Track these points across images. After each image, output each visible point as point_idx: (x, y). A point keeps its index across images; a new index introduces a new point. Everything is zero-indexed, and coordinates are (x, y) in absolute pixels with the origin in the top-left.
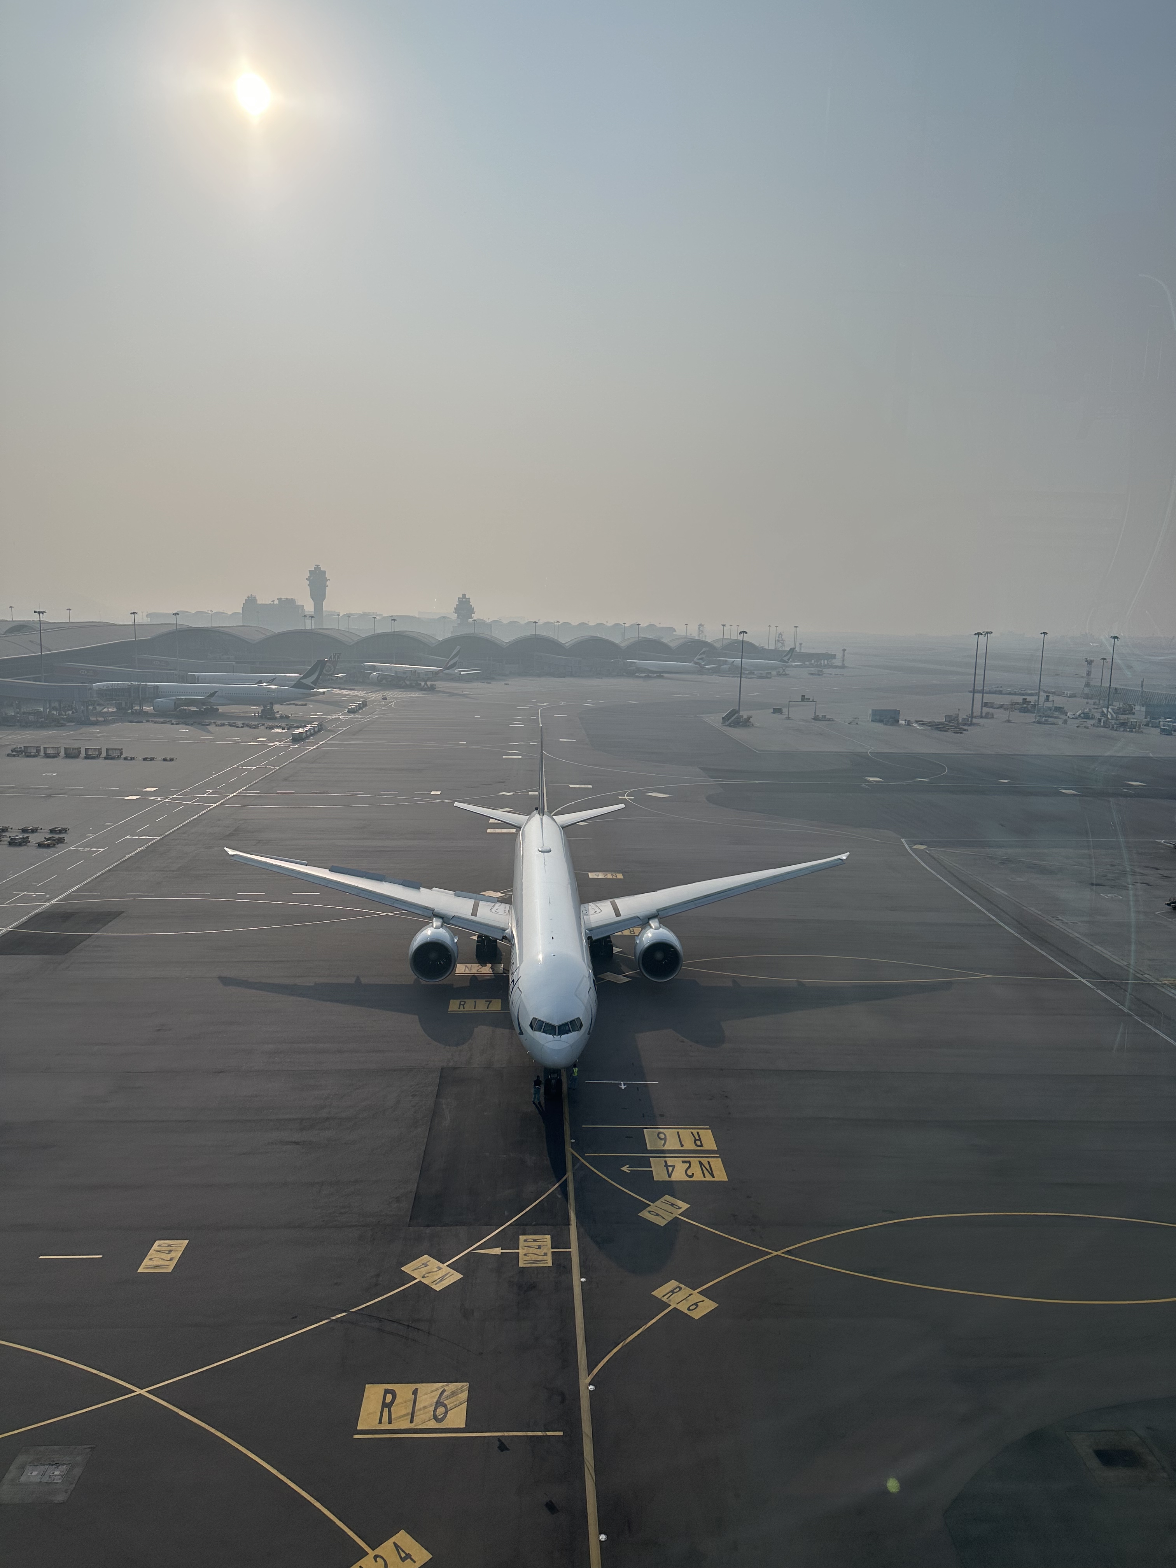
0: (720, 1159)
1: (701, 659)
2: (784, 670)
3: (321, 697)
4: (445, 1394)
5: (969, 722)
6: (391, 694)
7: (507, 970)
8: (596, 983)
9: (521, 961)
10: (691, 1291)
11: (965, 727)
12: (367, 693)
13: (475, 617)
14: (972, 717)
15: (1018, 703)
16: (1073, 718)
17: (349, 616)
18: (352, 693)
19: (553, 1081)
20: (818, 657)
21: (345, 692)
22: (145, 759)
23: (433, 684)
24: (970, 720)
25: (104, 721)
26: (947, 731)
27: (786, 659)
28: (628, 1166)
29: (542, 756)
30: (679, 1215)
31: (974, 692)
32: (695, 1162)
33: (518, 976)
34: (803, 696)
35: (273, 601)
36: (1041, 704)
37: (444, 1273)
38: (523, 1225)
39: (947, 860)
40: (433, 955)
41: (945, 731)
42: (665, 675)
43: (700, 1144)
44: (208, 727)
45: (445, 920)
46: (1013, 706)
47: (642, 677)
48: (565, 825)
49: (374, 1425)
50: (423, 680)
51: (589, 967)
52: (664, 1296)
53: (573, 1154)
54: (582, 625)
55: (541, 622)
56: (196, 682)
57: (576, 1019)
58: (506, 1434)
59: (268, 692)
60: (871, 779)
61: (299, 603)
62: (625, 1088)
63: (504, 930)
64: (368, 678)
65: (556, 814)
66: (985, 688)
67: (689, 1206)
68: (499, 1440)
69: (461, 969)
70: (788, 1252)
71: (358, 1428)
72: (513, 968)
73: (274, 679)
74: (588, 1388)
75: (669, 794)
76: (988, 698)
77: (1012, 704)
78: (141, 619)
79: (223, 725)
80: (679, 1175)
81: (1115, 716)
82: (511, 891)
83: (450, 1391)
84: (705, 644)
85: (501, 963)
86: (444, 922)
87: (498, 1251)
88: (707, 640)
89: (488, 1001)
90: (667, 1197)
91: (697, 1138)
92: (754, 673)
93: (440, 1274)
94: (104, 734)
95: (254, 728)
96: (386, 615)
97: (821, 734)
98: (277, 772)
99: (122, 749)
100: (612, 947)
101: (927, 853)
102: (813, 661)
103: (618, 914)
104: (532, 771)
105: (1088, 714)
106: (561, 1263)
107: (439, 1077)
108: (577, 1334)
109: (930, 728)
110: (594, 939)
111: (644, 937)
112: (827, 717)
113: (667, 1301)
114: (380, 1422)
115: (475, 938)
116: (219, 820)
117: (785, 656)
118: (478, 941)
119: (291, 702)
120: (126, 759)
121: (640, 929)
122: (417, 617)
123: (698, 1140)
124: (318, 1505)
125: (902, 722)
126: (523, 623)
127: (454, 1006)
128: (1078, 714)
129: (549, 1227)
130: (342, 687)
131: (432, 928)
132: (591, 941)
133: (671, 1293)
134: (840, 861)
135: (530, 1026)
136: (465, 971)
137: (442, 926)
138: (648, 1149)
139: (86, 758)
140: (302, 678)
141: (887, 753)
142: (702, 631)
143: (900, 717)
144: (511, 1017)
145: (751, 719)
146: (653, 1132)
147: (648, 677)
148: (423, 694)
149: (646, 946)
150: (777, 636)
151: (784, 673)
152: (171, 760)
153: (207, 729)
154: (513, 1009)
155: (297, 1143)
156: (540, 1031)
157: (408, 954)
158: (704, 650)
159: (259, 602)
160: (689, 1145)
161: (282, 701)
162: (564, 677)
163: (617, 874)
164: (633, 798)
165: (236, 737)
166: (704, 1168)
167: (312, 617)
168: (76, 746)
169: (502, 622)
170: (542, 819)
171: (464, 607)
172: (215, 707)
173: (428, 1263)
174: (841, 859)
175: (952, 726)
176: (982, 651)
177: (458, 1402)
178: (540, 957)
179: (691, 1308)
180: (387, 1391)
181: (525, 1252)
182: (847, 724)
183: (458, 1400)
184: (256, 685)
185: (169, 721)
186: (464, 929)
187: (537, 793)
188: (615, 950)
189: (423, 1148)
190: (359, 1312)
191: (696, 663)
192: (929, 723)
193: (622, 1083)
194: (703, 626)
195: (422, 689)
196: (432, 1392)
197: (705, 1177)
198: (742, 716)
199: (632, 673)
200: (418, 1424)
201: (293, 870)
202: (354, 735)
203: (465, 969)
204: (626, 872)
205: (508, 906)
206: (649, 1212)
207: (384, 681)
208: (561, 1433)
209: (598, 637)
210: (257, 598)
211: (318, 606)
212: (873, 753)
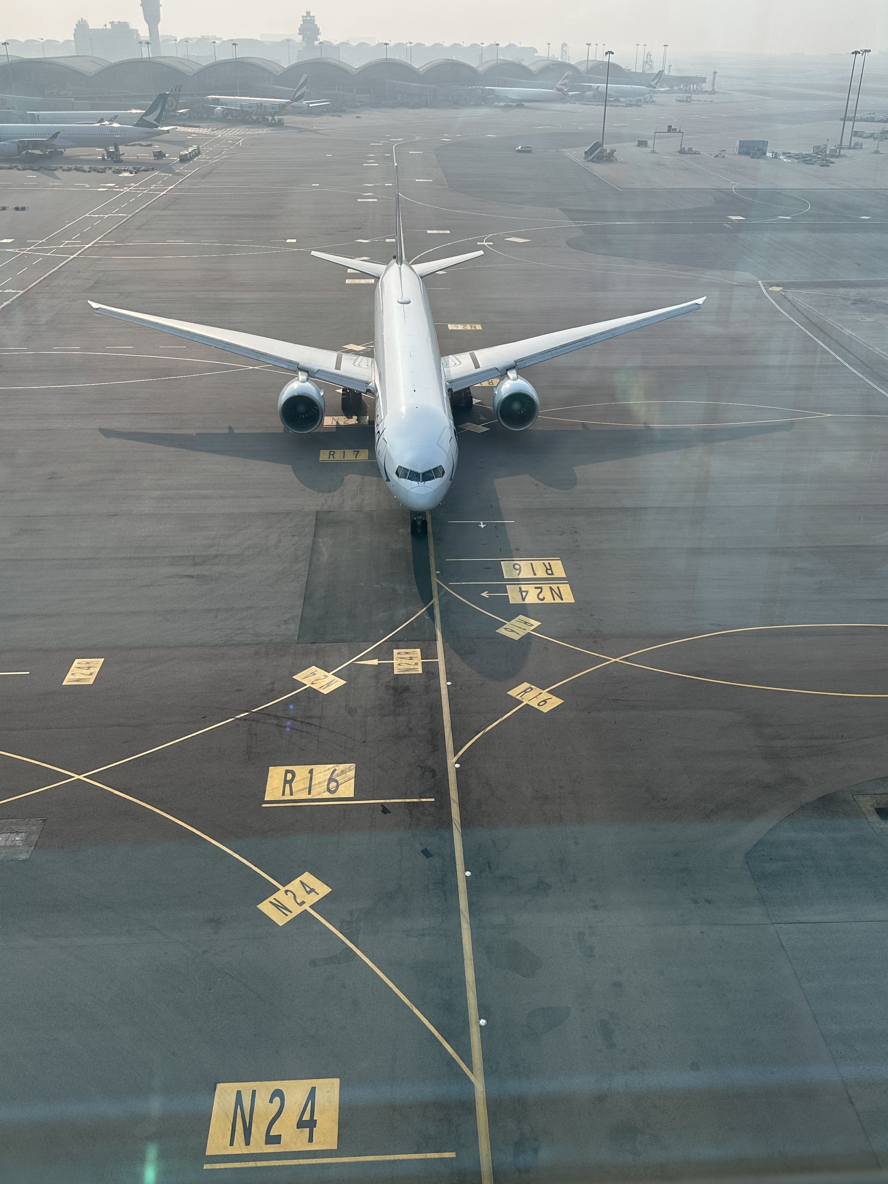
0: (568, 585)
1: (564, 85)
2: (651, 97)
3: (165, 136)
4: (336, 772)
5: (836, 154)
6: (239, 131)
7: (372, 423)
8: (457, 433)
9: (385, 413)
10: (541, 691)
11: (832, 160)
12: (213, 131)
13: (321, 38)
14: (840, 147)
17: (187, 42)
18: (197, 130)
19: (419, 522)
20: (686, 80)
21: (190, 130)
23: (281, 119)
24: (838, 152)
26: (813, 164)
27: (653, 83)
28: (487, 592)
29: (398, 198)
30: (531, 631)
31: (845, 119)
32: (546, 588)
33: (383, 427)
34: (670, 127)
35: (105, 25)
37: (330, 681)
38: (396, 641)
39: (802, 302)
40: (301, 408)
42: (526, 104)
43: (551, 573)
44: (55, 172)
45: (310, 373)
46: (883, 135)
47: (501, 107)
48: (424, 274)
49: (278, 796)
50: (271, 114)
51: (449, 417)
52: (517, 695)
53: (438, 583)
54: (437, 45)
55: (392, 44)
56: (37, 122)
57: (439, 466)
58: (388, 801)
59: (111, 131)
60: (734, 218)
61: (133, 27)
62: (484, 527)
63: (367, 383)
64: (213, 113)
65: (415, 263)
66: (857, 115)
67: (540, 623)
68: (382, 806)
69: (328, 421)
70: (626, 659)
71: (266, 799)
72: (377, 421)
73: (116, 117)
74: (454, 766)
75: (529, 239)
76: (859, 126)
77: (882, 133)
79: (69, 170)
80: (532, 598)
82: (373, 344)
83: (340, 770)
84: (570, 66)
85: (366, 416)
86: (309, 376)
87: (375, 662)
88: (570, 62)
89: (356, 451)
90: (521, 617)
91: (549, 568)
92: (619, 100)
93: (327, 681)
95: (101, 172)
96: (225, 39)
97: (686, 169)
98: (129, 220)
100: (471, 398)
101: (782, 294)
102: (682, 85)
103: (477, 366)
104: (388, 216)
106: (430, 671)
107: (315, 520)
108: (445, 725)
109: (797, 160)
110: (454, 390)
111: (503, 388)
112: (693, 150)
113: (520, 699)
114: (283, 794)
115: (340, 391)
116: (79, 272)
117: (652, 81)
118: (343, 394)
119: (136, 143)
121: (499, 380)
122: (259, 40)
123: (549, 569)
124: (236, 856)
125: (769, 155)
126: (373, 44)
127: (324, 455)
129: (419, 642)
130: (187, 124)
131: (298, 382)
132: (451, 393)
133: (524, 693)
134: (697, 305)
135: (396, 473)
136: (332, 423)
137: (307, 380)
138: (505, 578)
140: (145, 115)
141: (753, 189)
142: (566, 52)
143: (768, 149)
144: (378, 465)
145: (615, 153)
146: (510, 563)
147: (507, 106)
148: (271, 130)
149: (504, 397)
150: (646, 56)
151: (651, 100)
152: (23, 209)
153: (54, 174)
154: (380, 458)
155: (192, 577)
156: (405, 478)
157: (277, 407)
158: (567, 73)
159: (91, 27)
160: (541, 573)
161: (126, 142)
162: (419, 108)
163: (476, 325)
164: (491, 243)
165: (83, 182)
166: (554, 593)
167: (148, 43)
169: (350, 44)
170: (400, 268)
171: (309, 27)
172: (59, 150)
173: (315, 673)
174: (697, 304)
175: (819, 158)
176: (857, 72)
177: (348, 778)
178: (403, 409)
179: (540, 704)
180: (287, 772)
181: (398, 662)
182: (713, 157)
183: (347, 777)
184: (98, 124)
185: (15, 167)
186: (329, 382)
187: (394, 240)
188: (475, 401)
189: (305, 580)
190: (259, 712)
191: (559, 90)
192: (797, 155)
193: (481, 522)
194: (566, 45)
195: (270, 125)
196: (326, 771)
197: (554, 600)
198: (606, 150)
199: (490, 101)
200: (314, 795)
201: (157, 324)
202: (203, 178)
203: (332, 422)
204: (484, 323)
205: (370, 359)
206: (506, 629)
207: (229, 117)
208: (433, 800)
209: (454, 60)
210: (87, 22)
211: (153, 30)
212: (738, 189)
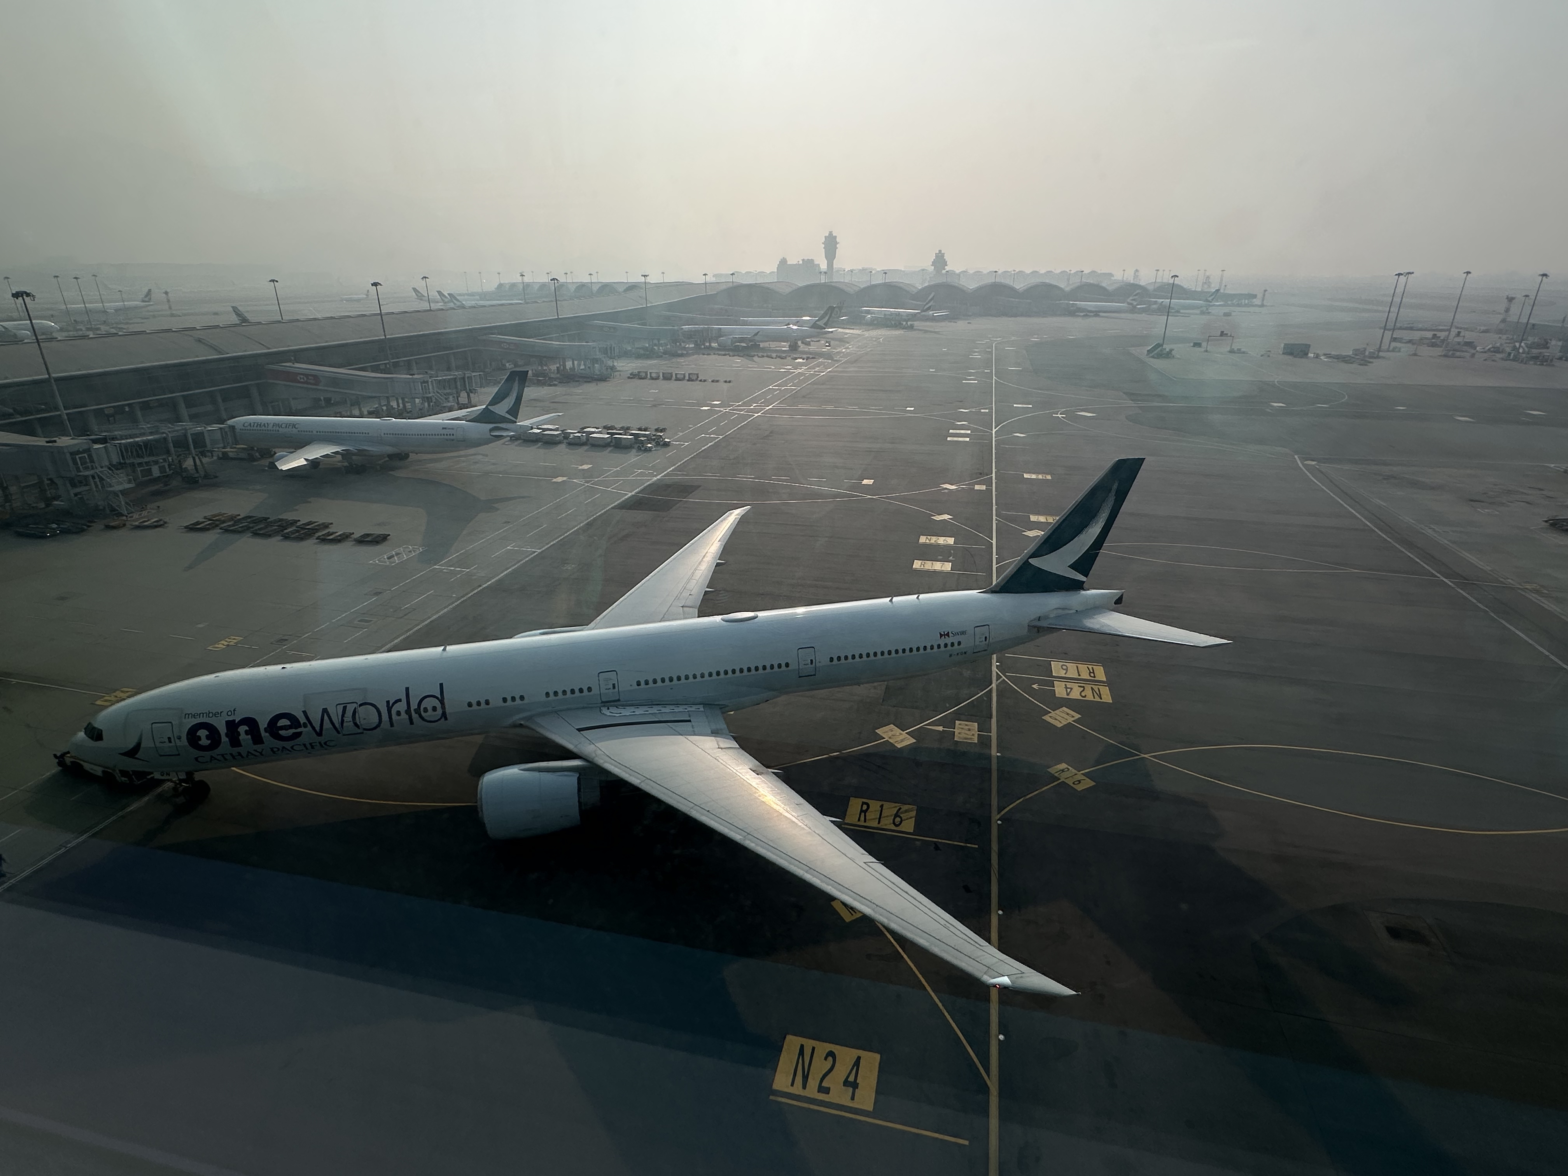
0: (1107, 688)
1: (1134, 300)
2: (1207, 309)
3: (830, 335)
4: (901, 811)
5: (1376, 356)
6: (881, 332)
10: (1077, 772)
11: (1370, 360)
12: (863, 331)
13: (947, 268)
14: (1379, 350)
15: (1426, 338)
16: (1482, 352)
17: (852, 271)
18: (852, 331)
20: (1240, 296)
21: (847, 331)
22: (713, 381)
23: (912, 324)
24: (1376, 354)
25: (687, 354)
26: (1353, 363)
27: (1210, 299)
28: (1037, 685)
30: (1072, 721)
31: (1385, 328)
32: (1088, 688)
34: (1222, 332)
35: (799, 262)
36: (1450, 339)
37: (903, 738)
38: (958, 715)
39: (1335, 474)
41: (1351, 363)
42: (1101, 314)
43: (1093, 676)
46: (1421, 341)
47: (1081, 316)
49: (855, 821)
50: (905, 320)
52: (1056, 772)
53: (997, 672)
54: (1035, 273)
56: (746, 325)
58: (940, 841)
59: (793, 331)
60: (1275, 404)
61: (816, 262)
64: (864, 320)
66: (1396, 325)
67: (1081, 716)
68: (935, 844)
69: (923, 538)
70: (1154, 757)
71: (845, 821)
73: (798, 322)
74: (997, 822)
75: (1095, 414)
76: (1398, 334)
77: (1421, 339)
78: (710, 279)
79: (763, 356)
80: (1075, 694)
81: (1526, 349)
83: (904, 809)
84: (1140, 287)
87: (941, 728)
88: (1140, 284)
89: (941, 563)
90: (1064, 708)
91: (1092, 671)
92: (1180, 311)
93: (901, 737)
94: (687, 363)
95: (783, 359)
97: (1235, 365)
98: (798, 392)
99: (698, 374)
101: (1317, 468)
102: (1235, 300)
104: (985, 393)
105: (1499, 348)
106: (984, 743)
108: (992, 785)
109: (1337, 360)
112: (1242, 350)
113: (1058, 776)
114: (859, 820)
116: (761, 425)
117: (1210, 297)
120: (701, 381)
122: (903, 270)
123: (1092, 673)
125: (1311, 355)
126: (985, 272)
127: (916, 564)
128: (1488, 348)
129: (977, 718)
130: (846, 327)
133: (1061, 772)
136: (926, 540)
138: (1054, 675)
139: (676, 380)
140: (817, 321)
141: (1293, 382)
142: (1137, 276)
143: (1310, 351)
145: (1173, 351)
146: (1058, 664)
147: (1086, 315)
148: (905, 332)
150: (1205, 279)
151: (1207, 311)
152: (730, 382)
153: (753, 359)
158: (1137, 291)
159: (789, 263)
160: (1085, 675)
161: (803, 339)
162: (1016, 317)
163: (1047, 476)
164: (1065, 416)
165: (770, 366)
166: (1094, 692)
167: (826, 273)
168: (670, 372)
169: (968, 272)
171: (940, 260)
172: (758, 343)
173: (893, 730)
175: (1358, 359)
176: (1400, 290)
177: (910, 817)
179: (1075, 783)
180: (863, 803)
181: (959, 731)
182: (1259, 356)
183: (909, 815)
184: (786, 327)
185: (728, 354)
187: (988, 411)
190: (847, 753)
191: (1128, 303)
192: (1337, 355)
194: (1138, 271)
195: (904, 328)
196: (893, 808)
197: (1095, 698)
198: (1165, 349)
199: (1072, 312)
200: (882, 825)
206: (1050, 717)
207: (876, 322)
208: (977, 846)
209: (1047, 283)
210: (787, 259)
211: (830, 265)
212: (1280, 382)
